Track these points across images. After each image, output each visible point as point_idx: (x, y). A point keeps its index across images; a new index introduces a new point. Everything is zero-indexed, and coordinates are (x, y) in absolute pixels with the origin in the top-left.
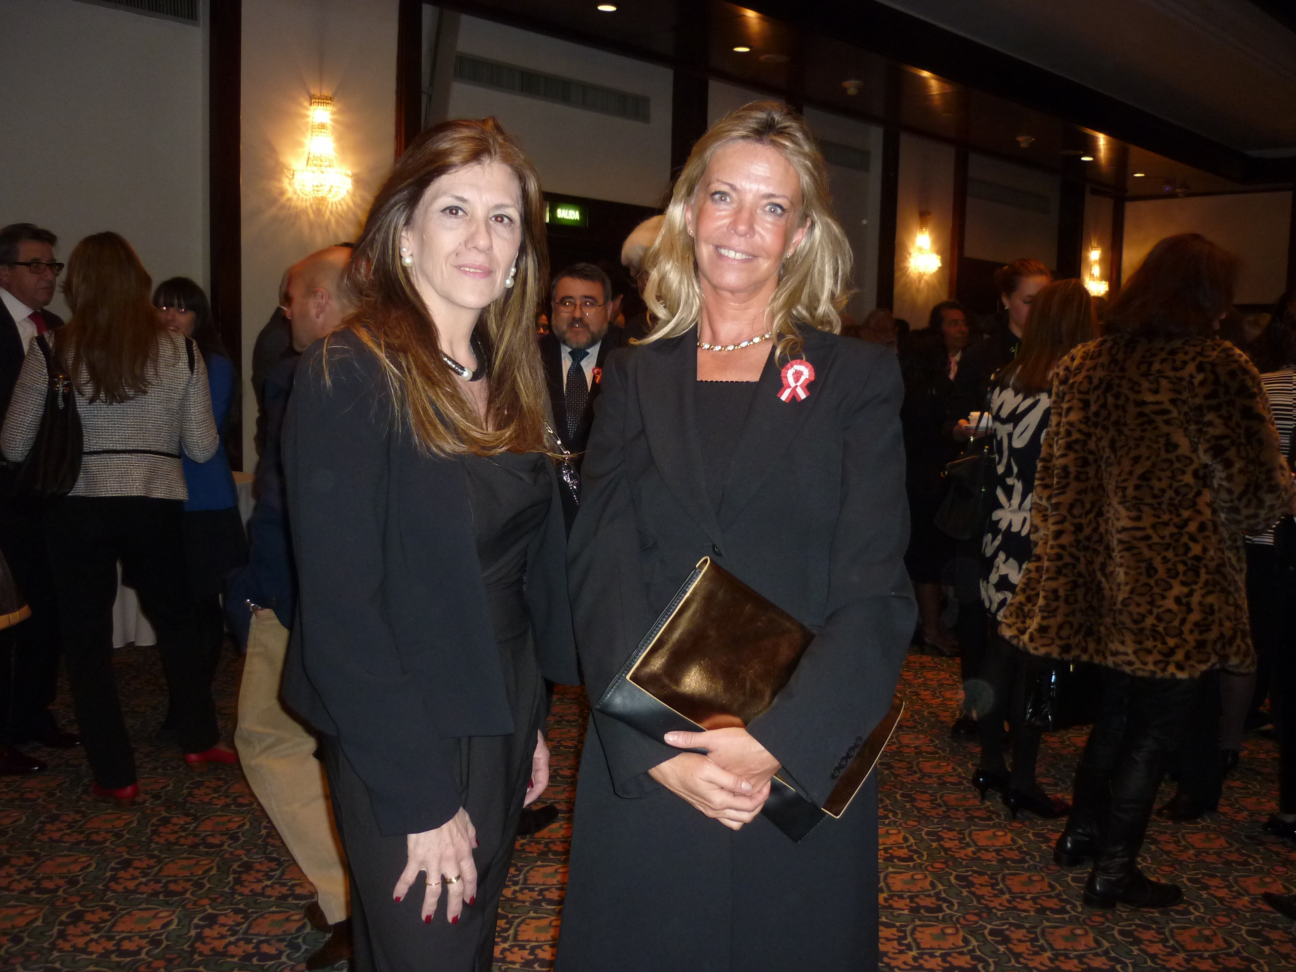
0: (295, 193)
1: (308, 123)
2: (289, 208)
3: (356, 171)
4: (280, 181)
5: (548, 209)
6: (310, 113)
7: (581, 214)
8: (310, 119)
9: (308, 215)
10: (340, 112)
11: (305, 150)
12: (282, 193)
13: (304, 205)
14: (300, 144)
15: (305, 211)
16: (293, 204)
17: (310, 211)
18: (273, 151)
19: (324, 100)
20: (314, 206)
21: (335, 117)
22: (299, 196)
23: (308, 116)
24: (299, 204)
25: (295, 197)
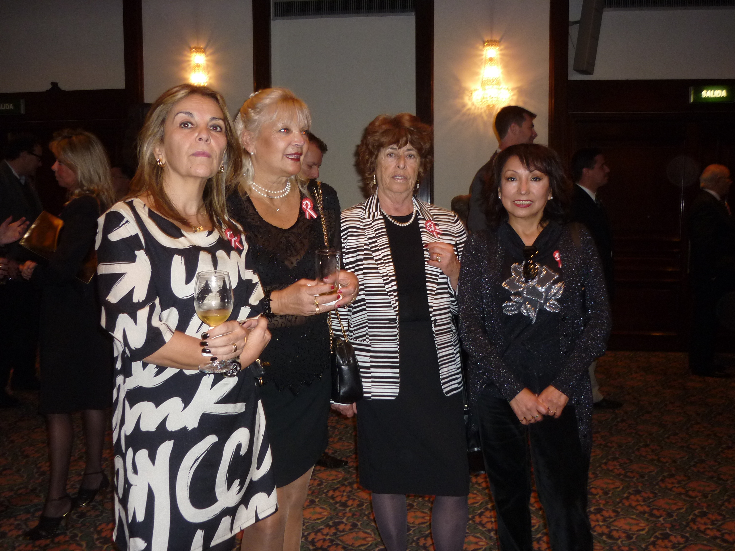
0: (473, 104)
1: (482, 59)
2: (469, 114)
3: (519, 85)
4: (462, 98)
5: (692, 92)
6: (484, 53)
7: (728, 92)
8: (484, 57)
9: (482, 118)
10: (506, 48)
11: (481, 76)
12: (464, 106)
13: (479, 111)
14: (477, 74)
15: (480, 115)
16: (472, 112)
17: (484, 115)
18: (457, 81)
19: (492, 42)
20: (487, 112)
21: (503, 52)
22: (476, 106)
23: (482, 55)
24: (476, 111)
25: (473, 108)
